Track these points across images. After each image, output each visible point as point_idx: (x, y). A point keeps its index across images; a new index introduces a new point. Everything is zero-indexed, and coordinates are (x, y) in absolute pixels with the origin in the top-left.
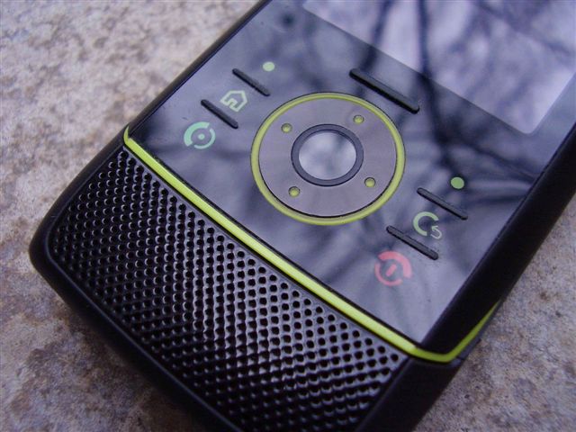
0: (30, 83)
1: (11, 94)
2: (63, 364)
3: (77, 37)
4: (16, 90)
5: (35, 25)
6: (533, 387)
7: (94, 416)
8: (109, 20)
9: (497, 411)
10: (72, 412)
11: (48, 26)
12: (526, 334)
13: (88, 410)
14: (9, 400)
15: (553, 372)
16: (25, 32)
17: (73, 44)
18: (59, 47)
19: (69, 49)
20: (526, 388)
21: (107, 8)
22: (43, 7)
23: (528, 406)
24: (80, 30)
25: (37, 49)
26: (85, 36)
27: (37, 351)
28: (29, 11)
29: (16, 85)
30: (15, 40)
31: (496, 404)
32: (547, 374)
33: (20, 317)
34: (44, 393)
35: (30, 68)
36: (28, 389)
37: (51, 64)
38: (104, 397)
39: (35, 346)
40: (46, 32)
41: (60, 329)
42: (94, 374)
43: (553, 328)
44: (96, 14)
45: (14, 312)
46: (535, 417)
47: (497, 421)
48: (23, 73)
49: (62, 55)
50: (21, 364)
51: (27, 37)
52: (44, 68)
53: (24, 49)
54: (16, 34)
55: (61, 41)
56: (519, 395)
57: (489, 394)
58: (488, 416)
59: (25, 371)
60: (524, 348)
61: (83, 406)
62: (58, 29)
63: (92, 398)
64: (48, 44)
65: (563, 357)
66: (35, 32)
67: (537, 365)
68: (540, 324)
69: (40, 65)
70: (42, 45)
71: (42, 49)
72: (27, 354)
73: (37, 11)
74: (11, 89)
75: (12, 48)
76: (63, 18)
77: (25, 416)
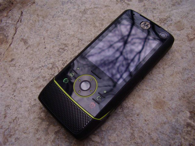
0: (49, 78)
1: (45, 80)
2: (61, 134)
3: (57, 67)
4: (46, 79)
5: (48, 64)
6: (142, 137)
7: (67, 143)
8: (63, 63)
9: (136, 141)
10: (63, 142)
11: (51, 64)
12: (142, 128)
13: (65, 142)
14: (52, 140)
15: (146, 134)
16: (46, 65)
17: (56, 69)
18: (54, 69)
19: (56, 70)
20: (141, 137)
21: (63, 60)
22: (49, 59)
23: (141, 140)
24: (57, 65)
25: (49, 70)
26: (59, 67)
27: (56, 132)
28: (46, 60)
29: (46, 78)
30: (44, 67)
31: (135, 140)
32: (145, 135)
33: (52, 125)
34: (58, 139)
35: (48, 74)
36: (55, 138)
37: (52, 73)
38: (68, 139)
39: (55, 131)
40: (50, 66)
41: (59, 128)
42: (66, 135)
43: (147, 126)
44: (61, 62)
45: (51, 124)
46: (142, 142)
47: (135, 143)
48: (47, 75)
49: (54, 71)
50: (53, 134)
51: (47, 67)
52: (51, 74)
53: (47, 70)
54: (44, 66)
55: (54, 68)
56: (140, 139)
57: (134, 138)
58: (134, 142)
59: (54, 135)
60: (141, 130)
61: (65, 141)
62: (53, 65)
63: (66, 140)
64: (51, 69)
65: (148, 132)
66: (48, 66)
67: (143, 133)
68: (144, 126)
69: (50, 74)
70: (50, 69)
71: (50, 70)
72: (54, 132)
73: (48, 60)
74: (45, 79)
75: (44, 69)
76: (54, 62)
77: (55, 143)
